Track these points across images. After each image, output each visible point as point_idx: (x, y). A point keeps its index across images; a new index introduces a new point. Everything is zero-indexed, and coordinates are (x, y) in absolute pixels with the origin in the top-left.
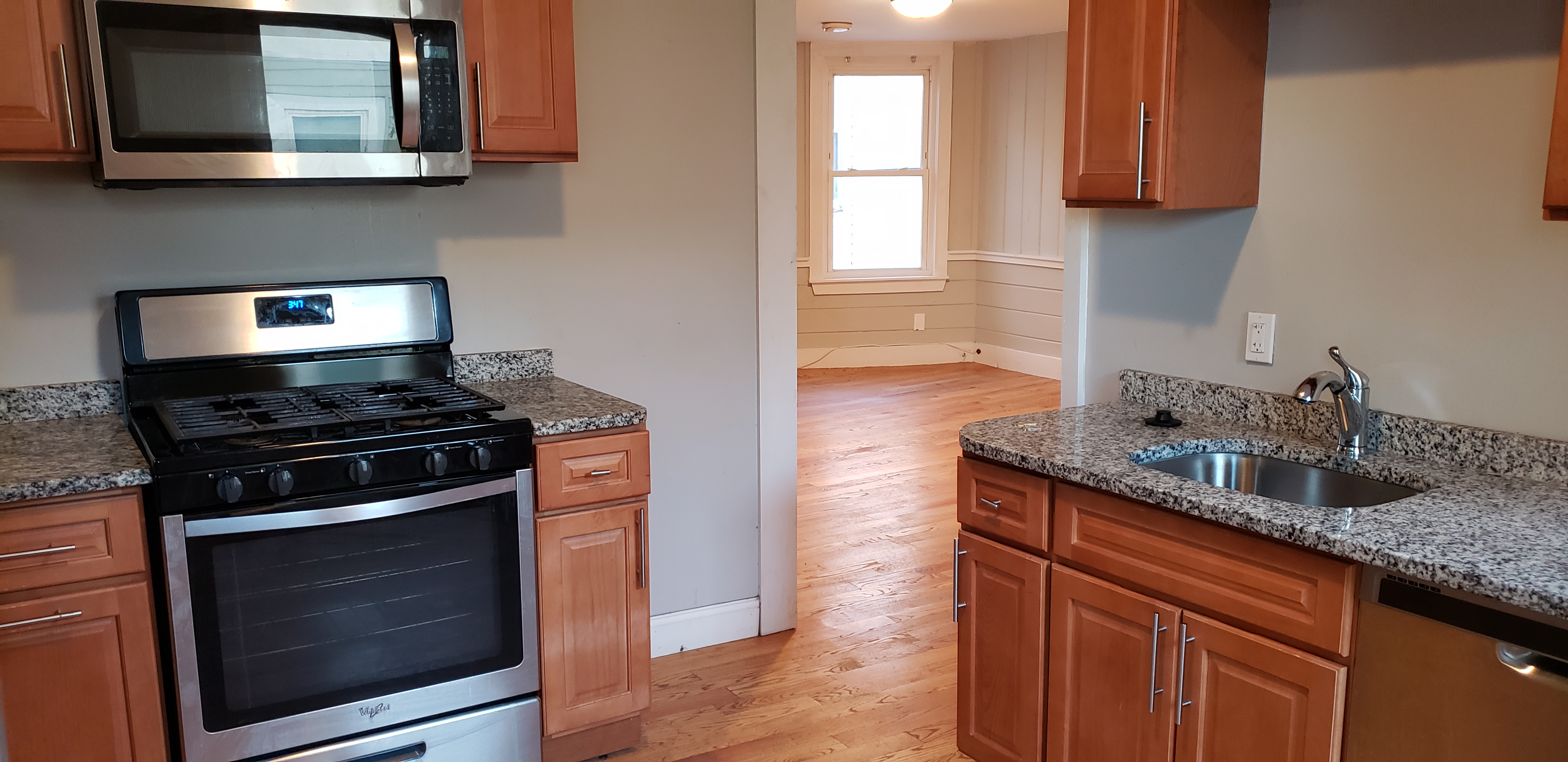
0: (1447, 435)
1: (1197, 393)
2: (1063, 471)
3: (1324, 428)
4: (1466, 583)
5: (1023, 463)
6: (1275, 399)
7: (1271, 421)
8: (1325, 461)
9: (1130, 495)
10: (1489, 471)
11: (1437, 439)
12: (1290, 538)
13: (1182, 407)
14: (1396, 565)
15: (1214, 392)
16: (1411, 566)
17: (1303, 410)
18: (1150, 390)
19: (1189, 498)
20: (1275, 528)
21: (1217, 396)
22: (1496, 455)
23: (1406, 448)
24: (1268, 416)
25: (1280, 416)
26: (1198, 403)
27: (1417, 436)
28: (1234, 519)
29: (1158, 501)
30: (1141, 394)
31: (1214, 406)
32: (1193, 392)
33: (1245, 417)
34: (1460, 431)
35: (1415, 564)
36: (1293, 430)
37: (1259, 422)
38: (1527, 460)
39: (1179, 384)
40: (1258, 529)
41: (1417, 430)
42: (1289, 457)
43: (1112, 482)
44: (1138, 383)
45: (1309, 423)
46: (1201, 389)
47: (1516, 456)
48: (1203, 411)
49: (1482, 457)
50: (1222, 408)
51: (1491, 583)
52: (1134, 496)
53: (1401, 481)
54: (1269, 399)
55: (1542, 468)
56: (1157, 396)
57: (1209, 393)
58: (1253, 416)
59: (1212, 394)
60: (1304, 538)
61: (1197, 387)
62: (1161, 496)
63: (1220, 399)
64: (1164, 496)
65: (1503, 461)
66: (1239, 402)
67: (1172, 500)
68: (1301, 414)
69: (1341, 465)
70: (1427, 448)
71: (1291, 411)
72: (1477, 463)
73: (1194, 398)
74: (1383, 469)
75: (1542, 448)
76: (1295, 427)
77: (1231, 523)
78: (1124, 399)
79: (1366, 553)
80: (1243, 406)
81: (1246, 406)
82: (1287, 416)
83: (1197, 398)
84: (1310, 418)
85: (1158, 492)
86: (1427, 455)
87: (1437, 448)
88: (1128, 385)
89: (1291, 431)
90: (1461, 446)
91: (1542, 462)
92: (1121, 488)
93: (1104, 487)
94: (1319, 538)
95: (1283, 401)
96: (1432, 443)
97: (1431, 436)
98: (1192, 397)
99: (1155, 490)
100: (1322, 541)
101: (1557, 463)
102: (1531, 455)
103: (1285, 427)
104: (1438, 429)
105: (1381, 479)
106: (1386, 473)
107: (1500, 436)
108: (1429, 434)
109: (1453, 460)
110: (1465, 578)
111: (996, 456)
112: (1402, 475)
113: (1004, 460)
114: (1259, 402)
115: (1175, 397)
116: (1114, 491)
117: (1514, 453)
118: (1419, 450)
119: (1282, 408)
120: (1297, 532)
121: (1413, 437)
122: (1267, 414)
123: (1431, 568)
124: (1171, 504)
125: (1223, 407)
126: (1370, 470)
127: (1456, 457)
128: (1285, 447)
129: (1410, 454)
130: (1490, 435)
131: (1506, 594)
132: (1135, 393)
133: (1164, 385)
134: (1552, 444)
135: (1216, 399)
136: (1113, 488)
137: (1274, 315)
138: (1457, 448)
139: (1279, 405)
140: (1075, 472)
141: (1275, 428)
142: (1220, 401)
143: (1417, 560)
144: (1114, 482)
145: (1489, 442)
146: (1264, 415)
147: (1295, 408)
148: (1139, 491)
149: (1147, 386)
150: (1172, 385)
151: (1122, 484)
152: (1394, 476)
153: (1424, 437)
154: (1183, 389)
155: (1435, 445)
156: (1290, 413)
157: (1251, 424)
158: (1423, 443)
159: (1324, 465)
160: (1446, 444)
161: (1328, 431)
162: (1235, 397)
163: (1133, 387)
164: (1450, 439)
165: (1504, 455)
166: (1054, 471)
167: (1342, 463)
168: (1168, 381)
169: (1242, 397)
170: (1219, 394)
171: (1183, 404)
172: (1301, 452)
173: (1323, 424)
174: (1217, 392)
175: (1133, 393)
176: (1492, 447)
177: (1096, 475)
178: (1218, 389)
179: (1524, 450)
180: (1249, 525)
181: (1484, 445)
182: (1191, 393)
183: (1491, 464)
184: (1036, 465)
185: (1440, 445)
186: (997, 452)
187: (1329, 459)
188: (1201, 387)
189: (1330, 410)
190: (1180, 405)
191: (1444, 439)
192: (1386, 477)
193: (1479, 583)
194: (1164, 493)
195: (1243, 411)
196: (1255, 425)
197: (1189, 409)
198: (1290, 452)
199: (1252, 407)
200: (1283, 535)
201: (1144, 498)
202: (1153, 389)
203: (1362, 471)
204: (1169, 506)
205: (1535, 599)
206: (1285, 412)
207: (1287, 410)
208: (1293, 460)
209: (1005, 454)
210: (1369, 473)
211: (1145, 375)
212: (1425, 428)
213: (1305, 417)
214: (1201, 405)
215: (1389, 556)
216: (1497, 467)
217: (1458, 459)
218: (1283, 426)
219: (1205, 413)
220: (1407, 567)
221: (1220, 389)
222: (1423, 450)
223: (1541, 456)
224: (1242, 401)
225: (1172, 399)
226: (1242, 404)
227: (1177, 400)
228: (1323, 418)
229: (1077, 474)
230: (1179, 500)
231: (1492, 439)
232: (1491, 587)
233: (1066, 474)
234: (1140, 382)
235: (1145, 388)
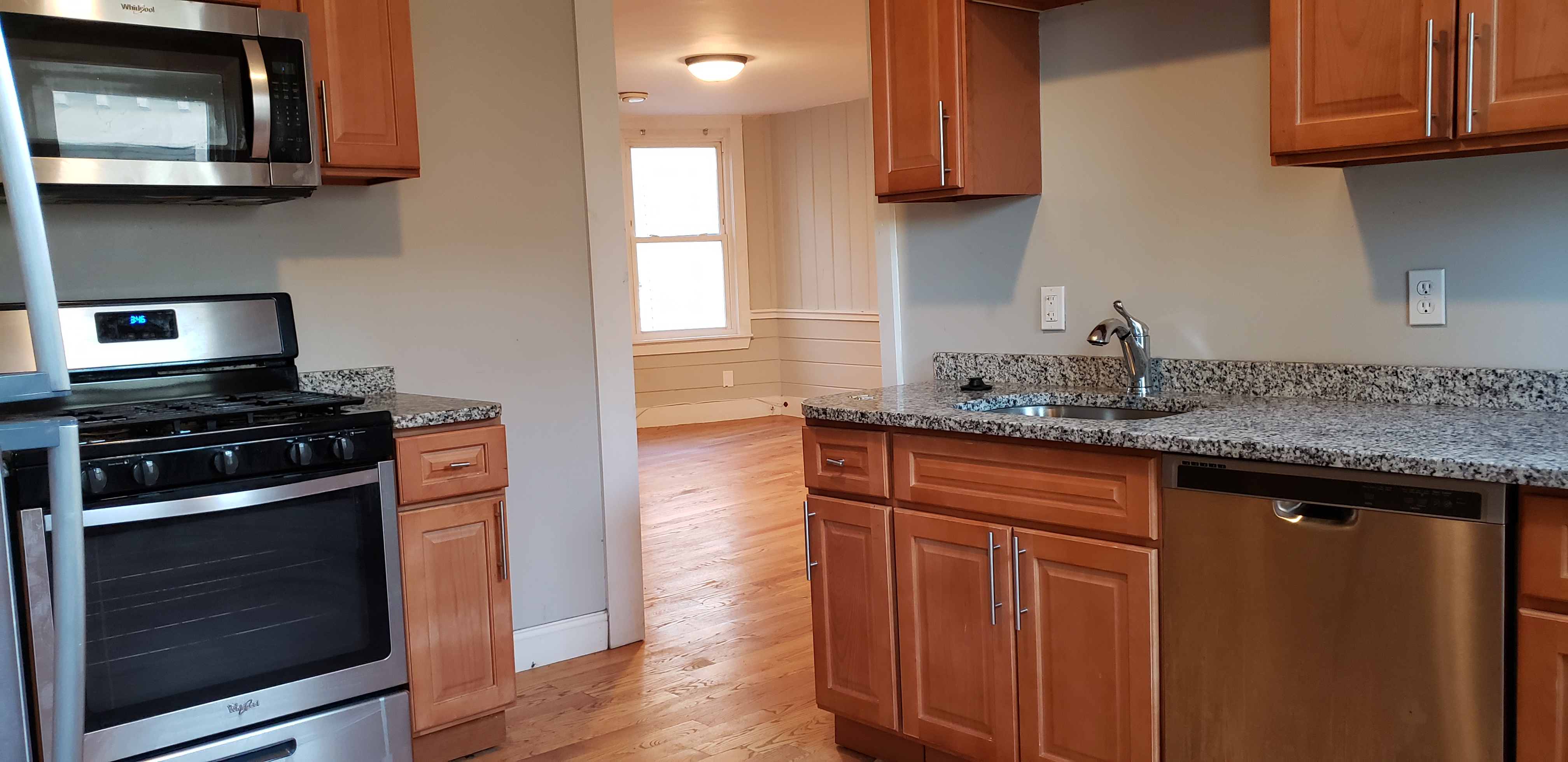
0: (1216, 369)
1: (1002, 364)
2: (899, 419)
3: (1115, 379)
4: (1245, 451)
5: (863, 419)
6: (1070, 359)
7: (1069, 379)
8: (1118, 402)
9: (959, 430)
10: (1252, 394)
11: (1208, 374)
12: (1100, 441)
13: (990, 378)
14: (1189, 447)
15: (1017, 361)
16: (1201, 446)
17: (1095, 365)
18: (961, 367)
19: (1010, 423)
20: (1087, 435)
21: (1020, 364)
22: (1256, 381)
23: (1184, 386)
24: (1065, 376)
25: (1075, 373)
26: (1003, 372)
27: (1192, 374)
28: (1051, 433)
29: (984, 430)
30: (954, 372)
31: (1018, 373)
32: (999, 363)
33: (1046, 379)
34: (1226, 365)
35: (1204, 443)
36: (1088, 384)
37: (1058, 382)
38: (1279, 381)
39: (986, 358)
40: (1072, 438)
41: (1191, 368)
42: (1087, 402)
43: (942, 421)
44: (950, 362)
45: (1101, 376)
46: (1005, 359)
47: (1271, 379)
48: (1008, 379)
49: (1245, 384)
50: (1025, 374)
51: (1264, 447)
52: (963, 430)
53: (1183, 409)
54: (1065, 360)
55: (1292, 385)
56: (968, 372)
57: (1013, 362)
58: (1052, 377)
59: (1016, 363)
60: (1112, 439)
61: (1002, 359)
62: (987, 426)
63: (1022, 366)
64: (989, 425)
65: (1262, 385)
66: (1039, 366)
67: (996, 427)
68: (1093, 369)
69: (1132, 403)
70: (1201, 383)
71: (1084, 367)
72: (1242, 390)
73: (1000, 368)
74: (1168, 401)
75: (1290, 369)
76: (1090, 382)
77: (1048, 438)
78: (939, 378)
79: (1164, 442)
80: (1043, 369)
81: (1046, 369)
82: (1081, 372)
83: (1002, 368)
84: (1101, 372)
85: (984, 423)
86: (1202, 389)
87: (1208, 382)
88: (941, 365)
89: (1086, 386)
90: (1228, 377)
91: (1291, 381)
92: (951, 425)
93: (936, 427)
94: (1124, 437)
95: (1077, 360)
96: (1205, 378)
97: (1203, 372)
98: (998, 368)
99: (981, 421)
100: (1127, 439)
101: (1303, 380)
102: (1281, 376)
103: (1081, 383)
104: (1209, 365)
105: (1167, 410)
106: (1170, 404)
107: (1258, 364)
108: (1201, 371)
109: (1222, 390)
110: (1244, 448)
111: (838, 417)
112: (1184, 403)
113: (846, 419)
114: (1056, 364)
115: (984, 370)
116: (945, 429)
117: (1269, 377)
118: (1194, 386)
119: (1077, 367)
120: (1105, 435)
121: (1189, 375)
122: (1064, 373)
123: (1217, 445)
124: (995, 431)
125: (1026, 373)
126: (1157, 403)
127: (1225, 387)
128: (1083, 394)
129: (1188, 390)
130: (1249, 365)
131: (1276, 454)
132: (948, 372)
133: (973, 361)
134: (1297, 365)
135: (1019, 366)
136: (944, 426)
137: (1063, 287)
138: (1224, 380)
139: (1074, 364)
140: (909, 418)
141: (1073, 385)
142: (1023, 368)
143: (1205, 439)
144: (944, 421)
145: (1249, 371)
146: (1062, 374)
147: (1088, 365)
148: (967, 425)
149: (958, 364)
150: (980, 360)
151: (952, 421)
152: (1177, 405)
153: (1198, 374)
154: (990, 362)
155: (1207, 379)
156: (1085, 370)
157: (1051, 384)
158: (1197, 379)
159: (1118, 405)
160: (1216, 377)
161: (1118, 381)
162: (1035, 362)
163: (946, 366)
164: (1218, 372)
165: (1262, 379)
166: (890, 421)
167: (1133, 401)
168: (976, 357)
169: (1042, 362)
170: (1021, 362)
171: (990, 375)
172: (1097, 397)
173: (1113, 376)
174: (1020, 360)
175: (946, 372)
176: (1252, 374)
177: (928, 418)
178: (1020, 358)
179: (1276, 373)
180: (1065, 437)
181: (1245, 373)
182: (997, 365)
183: (1253, 389)
184: (875, 419)
185: (1211, 378)
186: (838, 414)
187: (1122, 399)
188: (1005, 358)
189: (1118, 362)
190: (988, 377)
191: (1214, 373)
192: (1170, 407)
193: (1255, 449)
194: (989, 423)
195: (1043, 374)
196: (1055, 385)
197: (996, 379)
198: (1088, 399)
199: (1051, 369)
200: (1093, 440)
201: (971, 431)
202: (963, 366)
203: (1150, 405)
204: (994, 434)
205: (1298, 452)
206: (1080, 370)
207: (1081, 367)
208: (1091, 405)
209: (846, 414)
210: (1156, 406)
211: (956, 354)
212: (1198, 366)
213: (1098, 371)
214: (1006, 374)
215: (1182, 440)
216: (1258, 391)
217: (1227, 389)
218: (1080, 382)
219: (1011, 380)
220: (1198, 447)
221: (1022, 358)
222: (1198, 385)
223: (1289, 376)
224: (1042, 365)
225: (981, 372)
226: (1042, 367)
227: (985, 373)
228: (1112, 370)
229: (911, 419)
230: (1002, 426)
231: (1252, 368)
232: (1264, 451)
233: (902, 421)
234: (951, 361)
235: (956, 366)
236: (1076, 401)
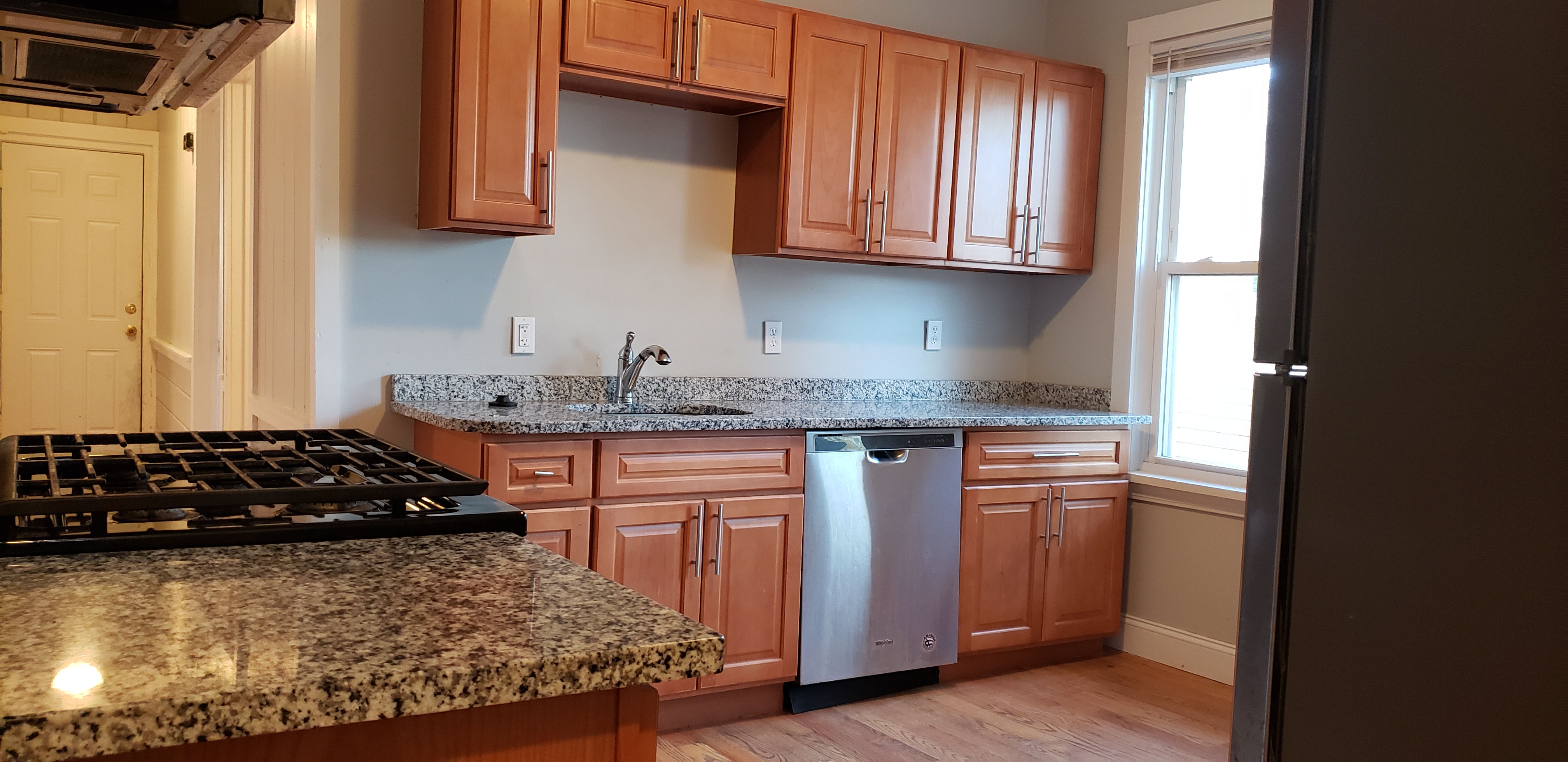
0: (660, 383)
1: (477, 384)
3: (584, 393)
4: (869, 423)
6: (547, 378)
7: (544, 394)
8: (626, 408)
9: (681, 429)
10: (684, 399)
11: (655, 386)
12: (787, 426)
13: (463, 397)
14: (840, 424)
15: (494, 380)
16: (846, 423)
17: (568, 382)
18: (430, 388)
19: (724, 420)
20: (779, 423)
21: (496, 383)
22: (687, 390)
23: (637, 395)
24: (541, 392)
25: (550, 390)
26: (478, 391)
27: (644, 387)
28: (754, 425)
29: (703, 427)
30: (420, 393)
31: (494, 391)
32: (474, 383)
33: (522, 395)
34: (667, 380)
35: (848, 421)
36: (561, 398)
37: (534, 397)
38: (701, 390)
39: (459, 379)
40: (768, 426)
41: (644, 383)
42: (601, 411)
43: (667, 424)
44: (416, 384)
45: (573, 391)
46: (481, 379)
47: (696, 388)
48: (484, 397)
49: (680, 392)
50: (501, 392)
51: (878, 420)
52: (685, 429)
53: (674, 411)
54: (541, 379)
55: (708, 392)
56: (437, 392)
57: (489, 382)
58: (528, 393)
59: (492, 382)
60: (795, 424)
61: (477, 379)
62: (706, 423)
63: (499, 385)
64: (708, 423)
65: (690, 392)
66: (516, 385)
67: (713, 424)
68: (567, 386)
70: (650, 393)
71: (559, 385)
72: (677, 397)
73: (475, 388)
74: (663, 406)
75: (708, 381)
76: (563, 396)
78: (401, 400)
79: (826, 423)
80: (520, 387)
81: (523, 387)
82: (556, 389)
83: (477, 387)
84: (574, 388)
85: (703, 422)
86: (650, 397)
87: (655, 392)
88: (405, 387)
90: (668, 388)
91: (708, 389)
92: (674, 426)
93: (661, 428)
94: (803, 422)
95: (553, 379)
96: (653, 390)
97: (652, 385)
98: (472, 388)
99: (701, 420)
100: (804, 423)
101: (715, 388)
102: (702, 386)
103: (555, 398)
104: (656, 380)
105: (662, 412)
106: (665, 407)
107: (688, 379)
108: (651, 384)
109: (664, 397)
110: (868, 421)
111: (554, 430)
112: (675, 406)
114: (533, 383)
115: (456, 390)
116: (669, 430)
117: (695, 387)
118: (645, 395)
119: (552, 384)
120: (791, 422)
121: (642, 388)
122: (540, 390)
123: (855, 421)
124: (712, 427)
125: (503, 391)
126: (655, 408)
127: (666, 396)
128: (597, 405)
129: (640, 398)
130: (683, 379)
131: (884, 423)
132: (413, 393)
133: (444, 382)
134: (712, 379)
135: (496, 385)
136: (668, 427)
137: (534, 318)
138: (666, 390)
139: (550, 382)
140: (635, 424)
141: (547, 400)
142: (500, 387)
143: (849, 419)
144: (669, 423)
145: (682, 383)
146: (538, 391)
147: (562, 382)
148: (689, 425)
149: (426, 385)
150: (453, 380)
151: (676, 422)
152: (670, 408)
153: (648, 387)
154: (464, 382)
155: (654, 391)
156: (559, 387)
157: (527, 399)
158: (647, 390)
159: (626, 411)
160: (661, 388)
161: (587, 394)
162: (512, 382)
163: (411, 387)
164: (662, 385)
165: (690, 389)
166: (615, 427)
167: (637, 407)
168: (448, 378)
169: (519, 381)
170: (498, 381)
171: (464, 394)
173: (583, 390)
174: (497, 380)
175: (410, 393)
176: (684, 385)
177: (654, 422)
178: (497, 378)
179: (699, 384)
180: (764, 426)
181: (680, 385)
182: (472, 384)
183: (684, 396)
185: (657, 390)
187: (628, 407)
188: (481, 378)
189: (588, 379)
190: (461, 396)
191: (659, 386)
192: (665, 410)
193: (874, 422)
194: (708, 421)
195: (520, 391)
196: (531, 400)
197: (470, 398)
199: (528, 387)
200: (783, 426)
201: (693, 429)
202: (433, 386)
203: (650, 410)
204: (711, 429)
205: (894, 421)
206: (554, 387)
207: (556, 385)
210: (654, 410)
211: (424, 376)
212: (648, 381)
213: (570, 388)
214: (481, 393)
215: (836, 420)
216: (687, 397)
217: (668, 397)
218: (554, 397)
219: (486, 398)
220: (845, 424)
221: (499, 378)
222: (648, 395)
223: (707, 386)
224: (519, 384)
225: (453, 392)
226: (519, 386)
227: (458, 392)
228: (583, 386)
230: (718, 423)
231: (685, 381)
232: (878, 422)
234: (418, 382)
235: (424, 387)
236: (592, 410)
